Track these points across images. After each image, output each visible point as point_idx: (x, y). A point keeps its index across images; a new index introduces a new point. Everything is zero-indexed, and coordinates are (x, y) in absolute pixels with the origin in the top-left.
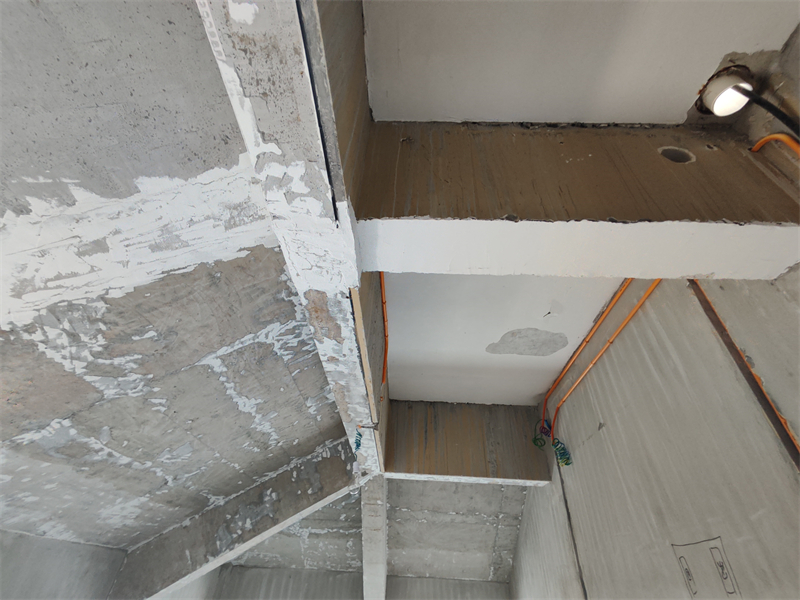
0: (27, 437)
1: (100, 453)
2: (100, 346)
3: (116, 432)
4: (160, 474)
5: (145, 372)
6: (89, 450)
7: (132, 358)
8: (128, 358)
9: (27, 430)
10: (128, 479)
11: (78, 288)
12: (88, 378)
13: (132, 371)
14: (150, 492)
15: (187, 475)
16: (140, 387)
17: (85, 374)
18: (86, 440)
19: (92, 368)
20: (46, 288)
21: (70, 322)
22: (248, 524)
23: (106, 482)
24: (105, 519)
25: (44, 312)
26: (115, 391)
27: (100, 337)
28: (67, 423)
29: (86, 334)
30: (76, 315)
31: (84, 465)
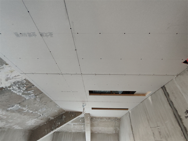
1: (26, 111)
2: (25, 89)
3: (29, 106)
4: (39, 114)
5: (35, 93)
7: (32, 91)
11: (20, 78)
13: (32, 93)
14: (37, 118)
15: (45, 114)
16: (34, 97)
17: (22, 95)
18: (22, 108)
20: (13, 79)
21: (18, 85)
22: (59, 123)
25: (12, 84)
26: (28, 98)
27: (25, 87)
28: (18, 105)
29: (22, 87)
31: (22, 113)
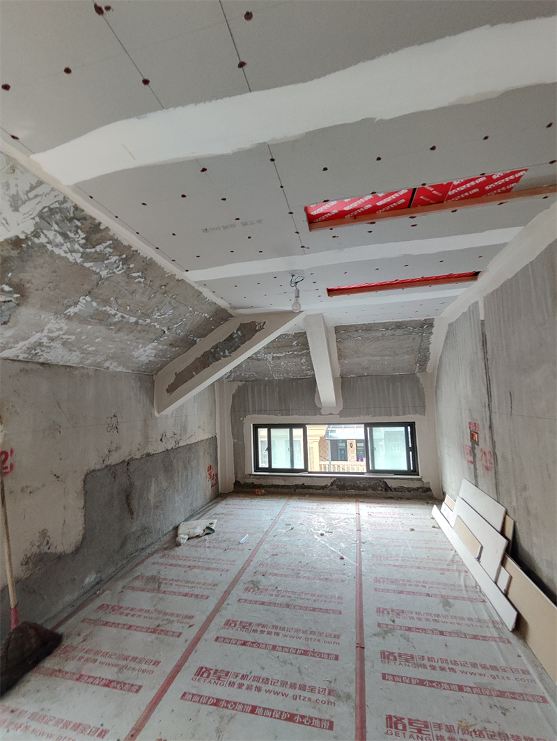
0: (72, 311)
1: (116, 317)
2: (83, 239)
3: (120, 301)
4: (158, 327)
5: (119, 253)
6: (110, 315)
7: (106, 244)
8: (105, 245)
9: (70, 306)
10: (140, 332)
11: (48, 194)
12: (87, 265)
13: (110, 254)
14: (156, 339)
15: (175, 326)
16: (121, 266)
17: (84, 262)
18: (104, 309)
19: (86, 257)
20: (29, 199)
21: (57, 223)
23: (127, 335)
24: (137, 358)
25: (37, 219)
26: (107, 271)
27: (79, 231)
28: (88, 298)
29: (70, 231)
30: (58, 217)
31: (111, 325)
